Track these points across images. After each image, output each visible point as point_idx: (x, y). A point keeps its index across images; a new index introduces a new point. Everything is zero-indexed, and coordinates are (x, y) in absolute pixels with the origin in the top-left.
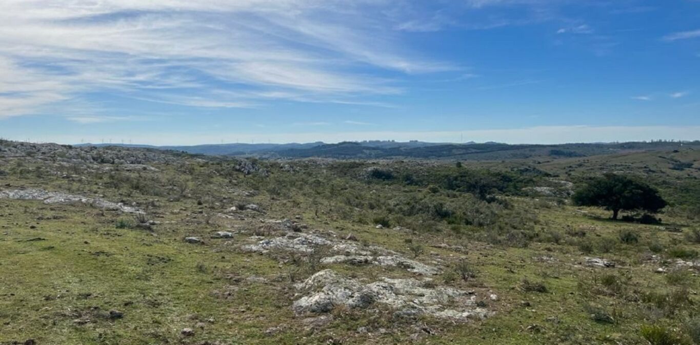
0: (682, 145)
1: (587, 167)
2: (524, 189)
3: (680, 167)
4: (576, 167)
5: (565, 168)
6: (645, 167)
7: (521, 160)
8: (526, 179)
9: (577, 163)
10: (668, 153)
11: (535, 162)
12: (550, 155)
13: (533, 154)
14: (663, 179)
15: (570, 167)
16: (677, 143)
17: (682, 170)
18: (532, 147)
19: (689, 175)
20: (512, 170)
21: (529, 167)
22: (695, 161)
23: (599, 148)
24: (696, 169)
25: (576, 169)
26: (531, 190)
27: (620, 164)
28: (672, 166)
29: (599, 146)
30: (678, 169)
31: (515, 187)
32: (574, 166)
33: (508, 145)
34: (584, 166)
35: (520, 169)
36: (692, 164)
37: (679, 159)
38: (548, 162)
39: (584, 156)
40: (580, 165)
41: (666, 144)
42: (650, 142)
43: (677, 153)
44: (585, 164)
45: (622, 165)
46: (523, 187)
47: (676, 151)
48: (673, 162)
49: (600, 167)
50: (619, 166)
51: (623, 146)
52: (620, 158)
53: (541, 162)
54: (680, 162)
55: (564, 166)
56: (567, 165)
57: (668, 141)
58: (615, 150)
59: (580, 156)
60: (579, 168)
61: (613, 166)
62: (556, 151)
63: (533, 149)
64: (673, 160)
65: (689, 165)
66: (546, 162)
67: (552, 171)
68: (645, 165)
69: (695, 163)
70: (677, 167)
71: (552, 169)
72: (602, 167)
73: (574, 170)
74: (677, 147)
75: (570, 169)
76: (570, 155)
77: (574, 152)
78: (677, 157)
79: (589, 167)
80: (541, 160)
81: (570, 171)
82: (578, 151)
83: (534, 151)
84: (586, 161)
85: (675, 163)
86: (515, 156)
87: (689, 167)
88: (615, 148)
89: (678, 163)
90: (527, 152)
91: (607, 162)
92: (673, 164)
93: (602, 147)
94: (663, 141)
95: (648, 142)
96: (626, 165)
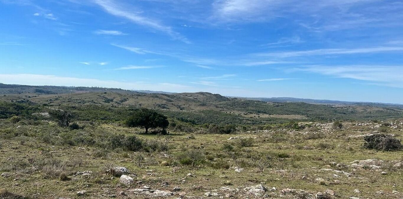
0: (106, 90)
1: (61, 100)
2: (33, 114)
3: (108, 101)
4: (54, 100)
5: (47, 101)
6: (92, 101)
7: (17, 95)
8: (34, 107)
9: (54, 98)
10: (102, 94)
11: (26, 96)
12: (35, 92)
13: (24, 91)
14: (109, 108)
15: (51, 100)
16: (104, 88)
17: (109, 102)
18: (23, 87)
19: (113, 105)
20: (12, 102)
21: (24, 100)
22: (114, 98)
23: (64, 89)
24: (115, 102)
25: (54, 102)
26: (39, 115)
27: (79, 99)
28: (104, 101)
29: (64, 88)
30: (107, 102)
31: (28, 113)
32: (53, 100)
33: (3, 84)
34: (59, 99)
35: (17, 101)
36: (113, 100)
37: (107, 97)
38: (36, 96)
39: (57, 94)
40: (57, 99)
41: (98, 89)
42: (91, 87)
43: (106, 94)
44: (60, 99)
45: (80, 100)
46: (32, 113)
47: (105, 93)
48: (104, 98)
49: (68, 100)
50: (79, 100)
51: (78, 89)
52: (79, 95)
53: (30, 96)
54: (108, 99)
55: (46, 100)
56: (49, 99)
57: (99, 87)
58: (74, 91)
59: (54, 94)
60: (56, 101)
61: (75, 100)
62: (39, 90)
63: (23, 88)
64: (104, 97)
65: (112, 100)
66: (34, 97)
67: (39, 102)
68: (92, 100)
69: (114, 99)
70: (107, 101)
71: (39, 101)
72: (70, 100)
73: (53, 102)
74: (105, 91)
75: (51, 101)
76: (48, 93)
77: (51, 91)
78: (106, 96)
79: (62, 100)
80: (30, 95)
81: (51, 102)
82: (53, 91)
83: (24, 89)
84: (60, 97)
85: (105, 99)
86: (11, 92)
87: (112, 101)
88: (73, 90)
89: (107, 99)
90: (19, 90)
91: (72, 97)
92: (104, 99)
93: (66, 89)
94: (97, 87)
95: (90, 87)
96: (82, 100)
